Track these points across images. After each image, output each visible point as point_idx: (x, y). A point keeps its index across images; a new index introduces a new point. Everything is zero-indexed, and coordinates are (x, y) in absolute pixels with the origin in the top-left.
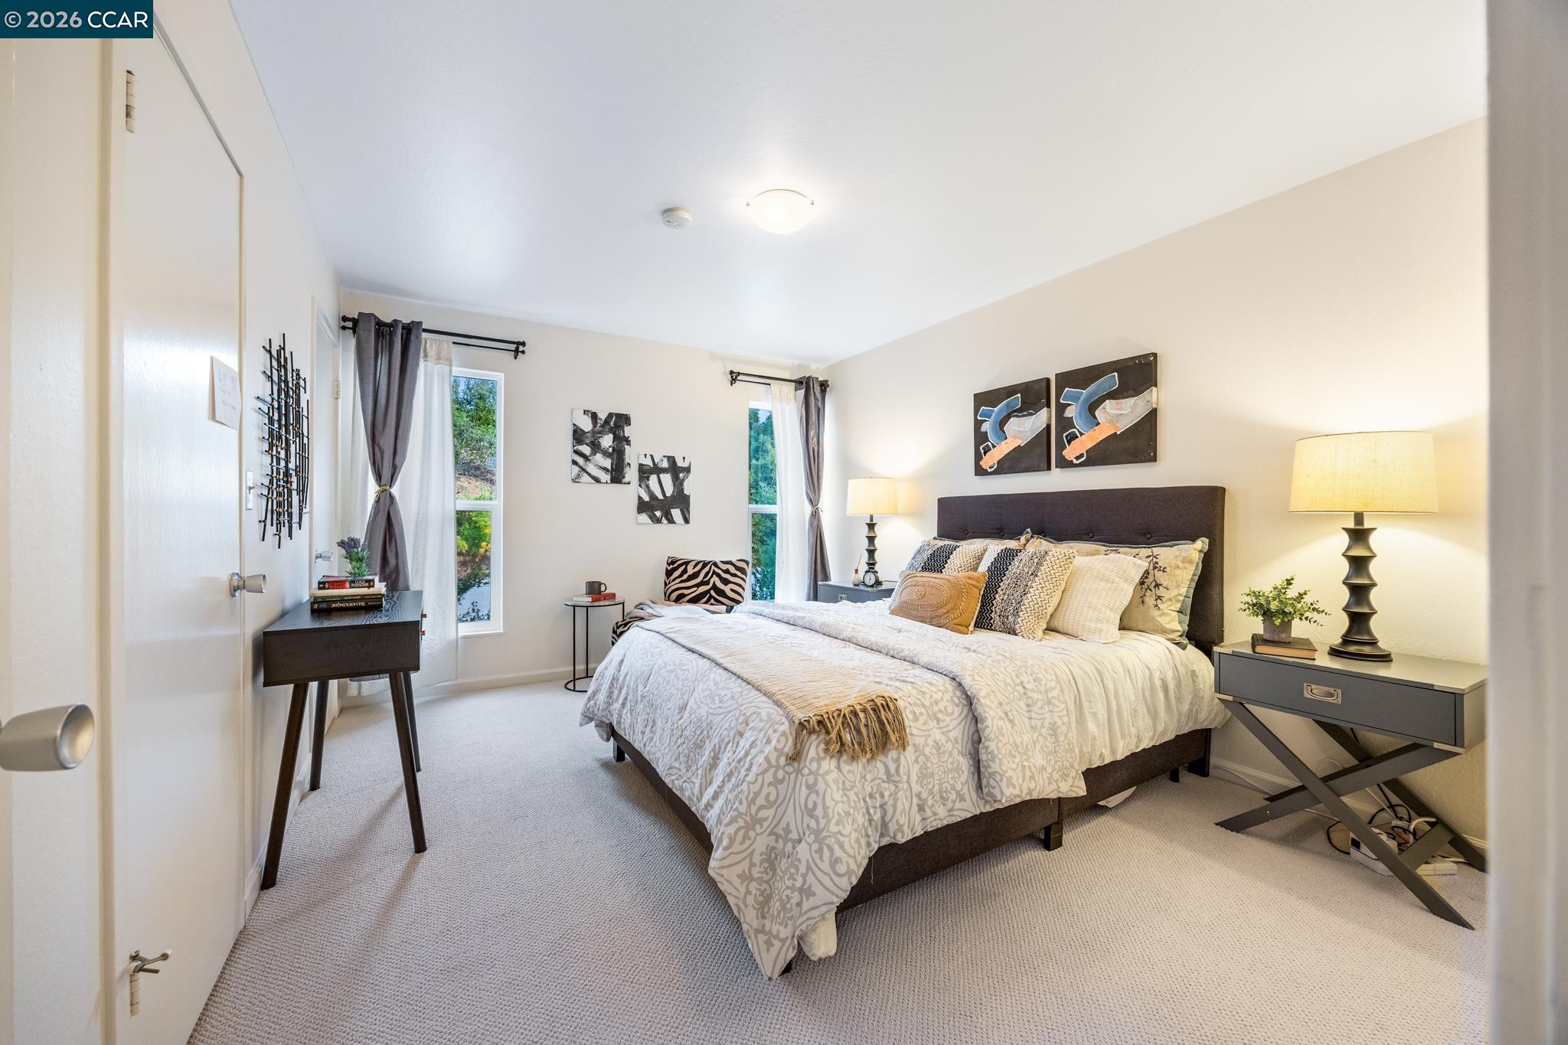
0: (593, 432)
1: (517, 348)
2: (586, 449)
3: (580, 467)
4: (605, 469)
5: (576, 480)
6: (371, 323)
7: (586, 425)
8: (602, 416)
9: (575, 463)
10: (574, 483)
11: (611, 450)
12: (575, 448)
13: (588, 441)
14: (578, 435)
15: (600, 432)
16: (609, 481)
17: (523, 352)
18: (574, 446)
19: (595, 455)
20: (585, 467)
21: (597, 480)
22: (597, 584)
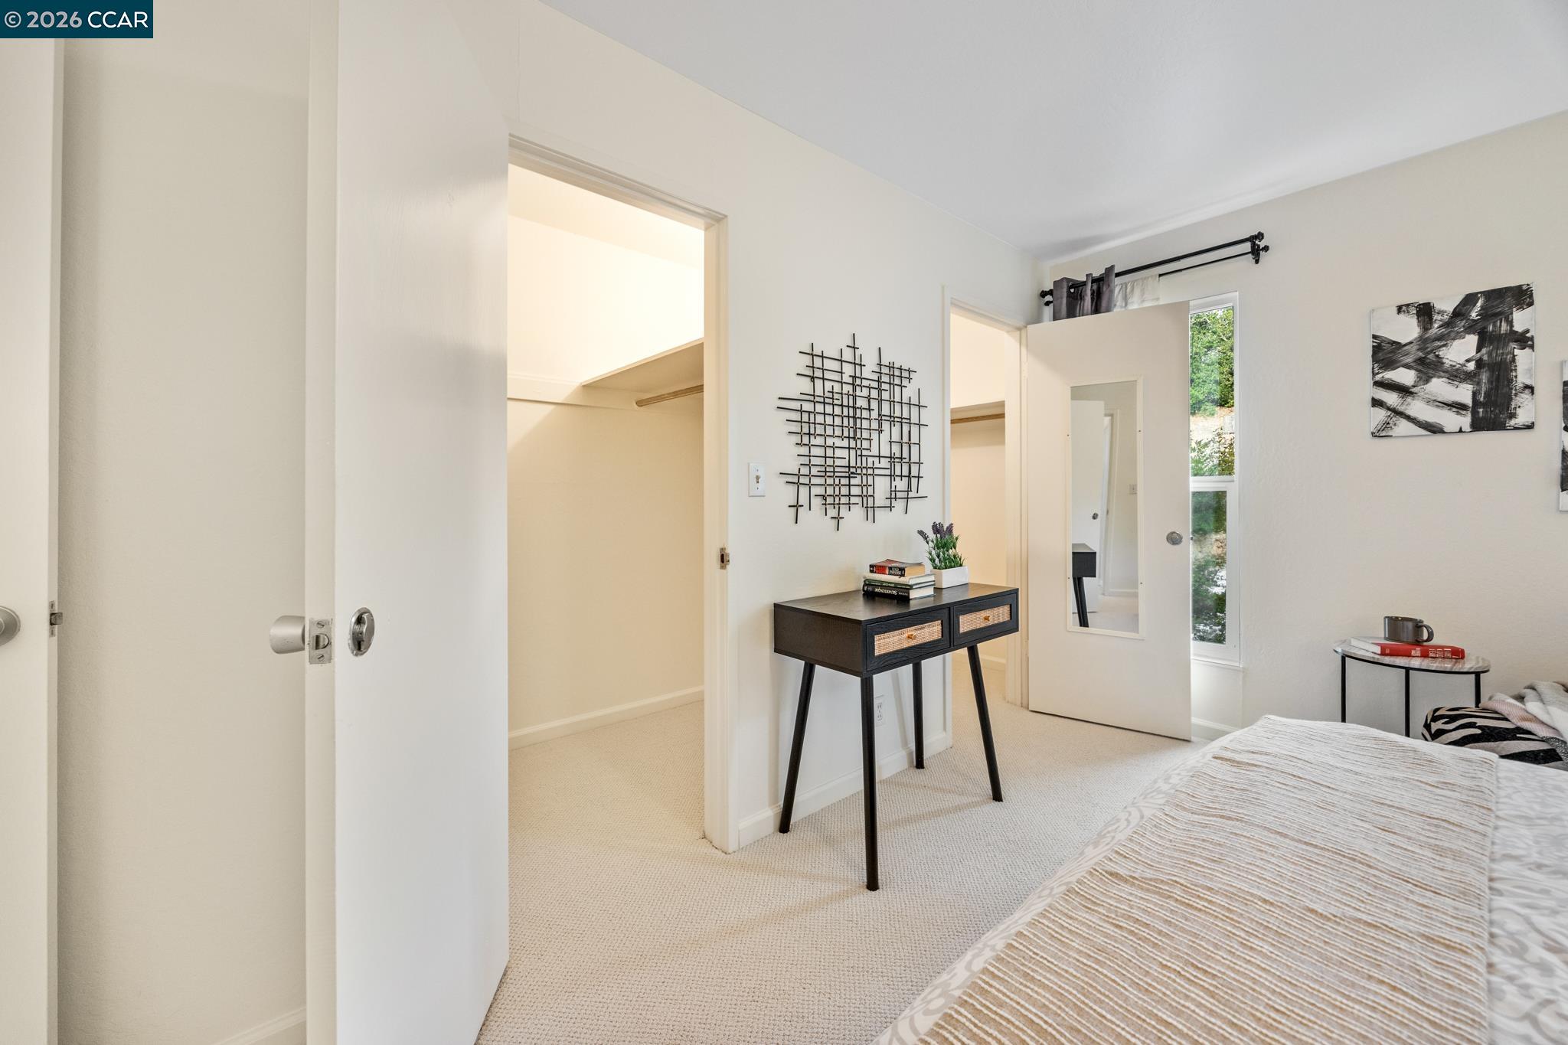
0: (1423, 341)
1: (1254, 245)
2: (1405, 376)
3: (1389, 409)
4: (1459, 407)
5: (1381, 433)
6: (1062, 288)
7: (1407, 330)
8: (1446, 304)
9: (1377, 403)
10: (1377, 440)
11: (1471, 366)
12: (1378, 377)
13: (1409, 360)
14: (1385, 353)
15: (1440, 338)
16: (1467, 427)
17: (1266, 248)
18: (1374, 374)
19: (1427, 381)
20: (1401, 409)
21: (1434, 429)
22: (1410, 625)
